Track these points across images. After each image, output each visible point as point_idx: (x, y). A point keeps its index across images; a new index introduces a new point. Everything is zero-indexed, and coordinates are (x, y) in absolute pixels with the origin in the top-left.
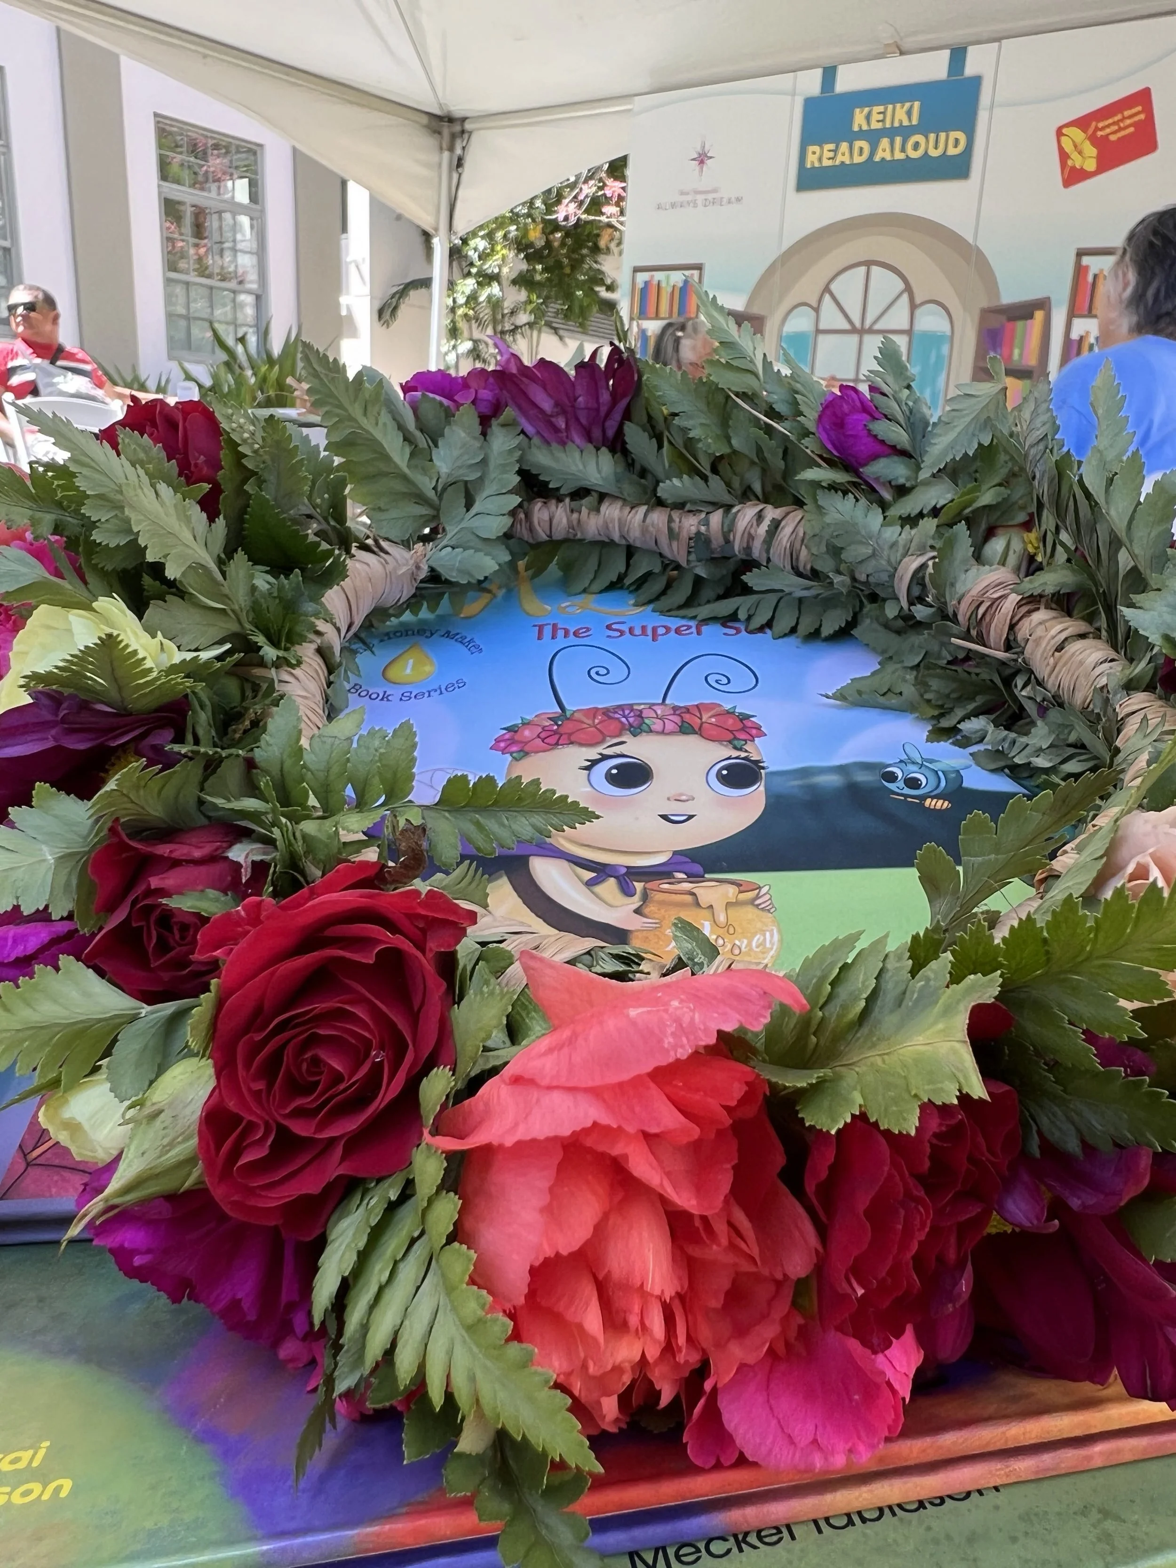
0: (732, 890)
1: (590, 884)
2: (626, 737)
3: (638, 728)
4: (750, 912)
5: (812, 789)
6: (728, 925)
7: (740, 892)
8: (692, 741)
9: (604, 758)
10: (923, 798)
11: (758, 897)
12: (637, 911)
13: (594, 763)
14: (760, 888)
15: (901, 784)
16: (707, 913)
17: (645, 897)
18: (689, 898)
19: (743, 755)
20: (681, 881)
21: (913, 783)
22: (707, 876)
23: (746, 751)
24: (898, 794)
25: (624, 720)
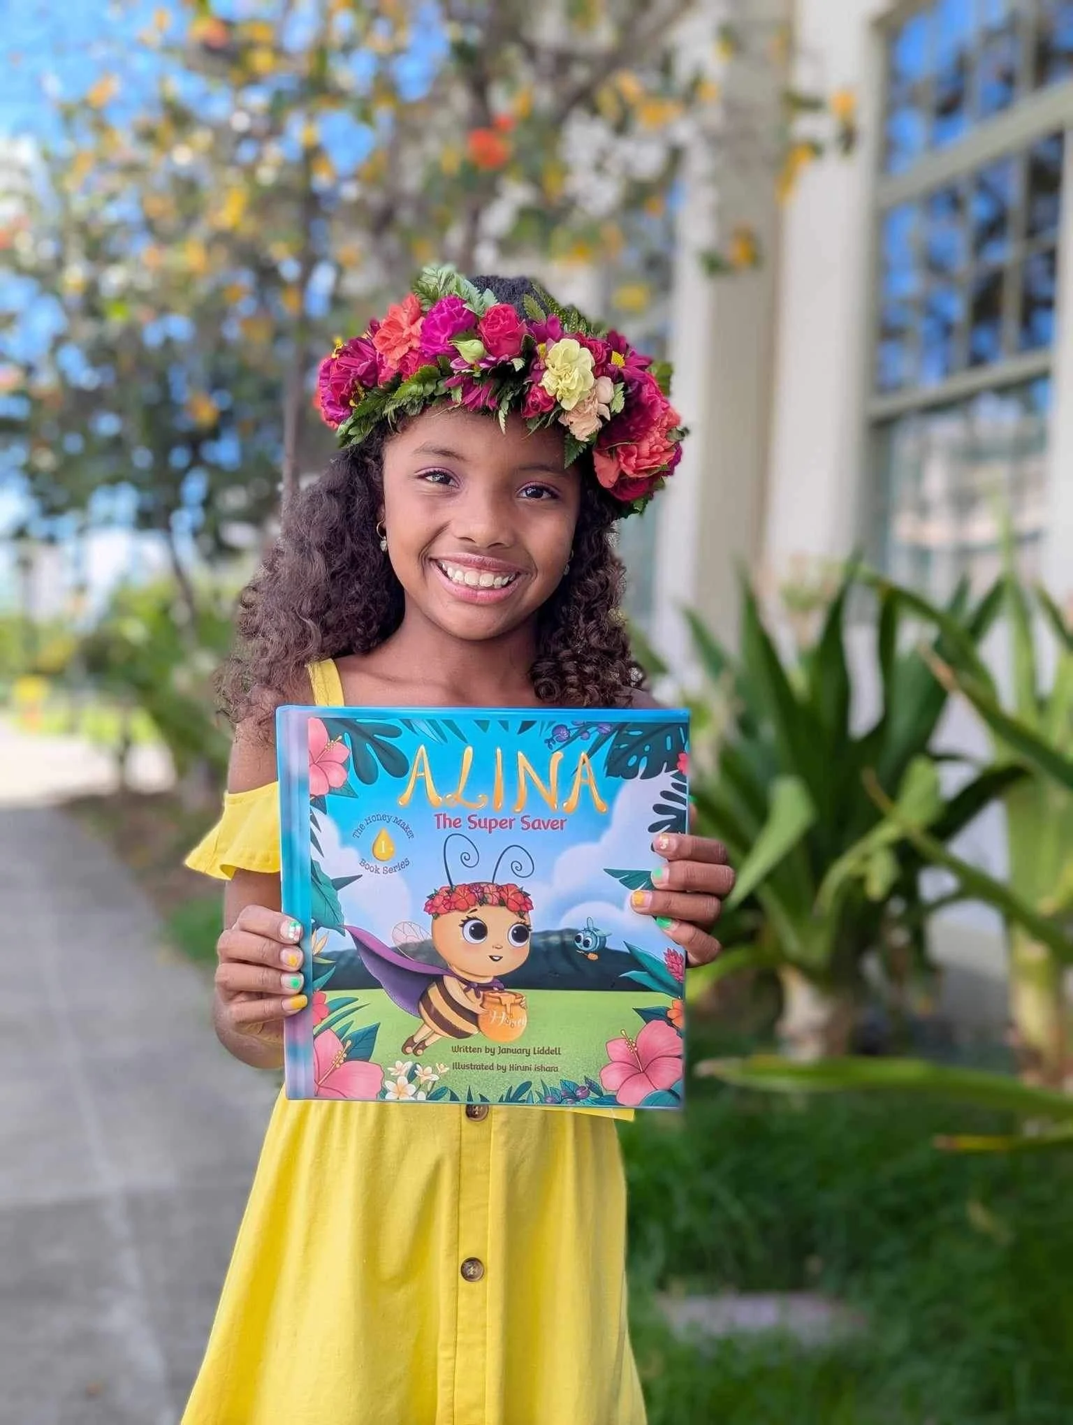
0: (513, 997)
1: (465, 991)
2: (477, 907)
3: (482, 901)
4: (518, 1007)
5: (547, 944)
6: (511, 1014)
7: (516, 998)
8: (503, 910)
9: (469, 919)
10: (587, 952)
11: (522, 1001)
12: (481, 1006)
13: (465, 922)
14: (522, 997)
15: (581, 943)
16: (503, 1008)
17: (484, 999)
18: (498, 1000)
19: (523, 921)
20: (496, 992)
21: (586, 943)
22: (505, 990)
23: (524, 919)
24: (580, 950)
25: (476, 894)
